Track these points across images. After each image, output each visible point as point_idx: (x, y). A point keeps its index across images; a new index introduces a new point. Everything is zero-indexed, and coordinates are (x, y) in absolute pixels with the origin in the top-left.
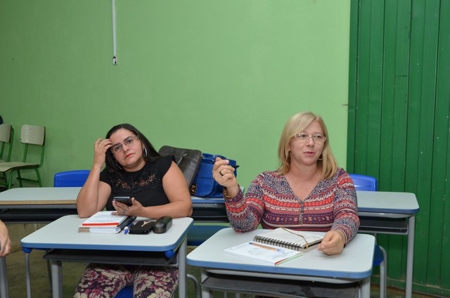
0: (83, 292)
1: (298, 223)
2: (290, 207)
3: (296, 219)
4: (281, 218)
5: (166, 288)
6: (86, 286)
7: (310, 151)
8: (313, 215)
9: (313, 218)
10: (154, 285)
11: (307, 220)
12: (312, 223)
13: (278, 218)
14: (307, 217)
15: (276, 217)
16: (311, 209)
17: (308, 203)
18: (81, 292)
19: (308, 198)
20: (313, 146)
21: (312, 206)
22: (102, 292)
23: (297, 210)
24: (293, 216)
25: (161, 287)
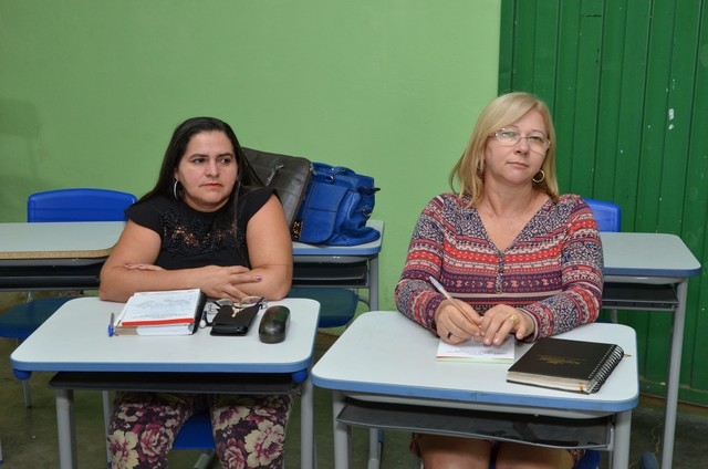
0: (130, 430)
1: (493, 290)
2: (480, 261)
3: (490, 285)
4: (464, 281)
5: (275, 418)
6: (134, 419)
7: (522, 162)
8: (519, 277)
9: (519, 282)
10: (255, 415)
11: (510, 286)
12: (519, 292)
13: (459, 282)
14: (509, 281)
15: (455, 281)
16: (516, 266)
17: (511, 256)
18: (126, 430)
19: (512, 248)
20: (526, 154)
21: (518, 261)
22: (162, 429)
23: (491, 268)
24: (485, 278)
25: (267, 418)
